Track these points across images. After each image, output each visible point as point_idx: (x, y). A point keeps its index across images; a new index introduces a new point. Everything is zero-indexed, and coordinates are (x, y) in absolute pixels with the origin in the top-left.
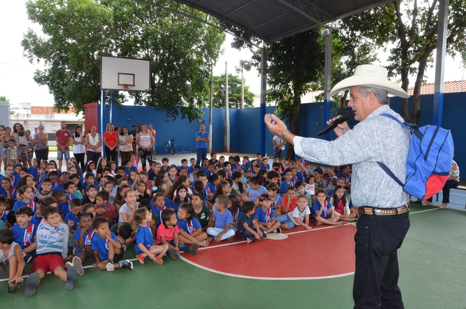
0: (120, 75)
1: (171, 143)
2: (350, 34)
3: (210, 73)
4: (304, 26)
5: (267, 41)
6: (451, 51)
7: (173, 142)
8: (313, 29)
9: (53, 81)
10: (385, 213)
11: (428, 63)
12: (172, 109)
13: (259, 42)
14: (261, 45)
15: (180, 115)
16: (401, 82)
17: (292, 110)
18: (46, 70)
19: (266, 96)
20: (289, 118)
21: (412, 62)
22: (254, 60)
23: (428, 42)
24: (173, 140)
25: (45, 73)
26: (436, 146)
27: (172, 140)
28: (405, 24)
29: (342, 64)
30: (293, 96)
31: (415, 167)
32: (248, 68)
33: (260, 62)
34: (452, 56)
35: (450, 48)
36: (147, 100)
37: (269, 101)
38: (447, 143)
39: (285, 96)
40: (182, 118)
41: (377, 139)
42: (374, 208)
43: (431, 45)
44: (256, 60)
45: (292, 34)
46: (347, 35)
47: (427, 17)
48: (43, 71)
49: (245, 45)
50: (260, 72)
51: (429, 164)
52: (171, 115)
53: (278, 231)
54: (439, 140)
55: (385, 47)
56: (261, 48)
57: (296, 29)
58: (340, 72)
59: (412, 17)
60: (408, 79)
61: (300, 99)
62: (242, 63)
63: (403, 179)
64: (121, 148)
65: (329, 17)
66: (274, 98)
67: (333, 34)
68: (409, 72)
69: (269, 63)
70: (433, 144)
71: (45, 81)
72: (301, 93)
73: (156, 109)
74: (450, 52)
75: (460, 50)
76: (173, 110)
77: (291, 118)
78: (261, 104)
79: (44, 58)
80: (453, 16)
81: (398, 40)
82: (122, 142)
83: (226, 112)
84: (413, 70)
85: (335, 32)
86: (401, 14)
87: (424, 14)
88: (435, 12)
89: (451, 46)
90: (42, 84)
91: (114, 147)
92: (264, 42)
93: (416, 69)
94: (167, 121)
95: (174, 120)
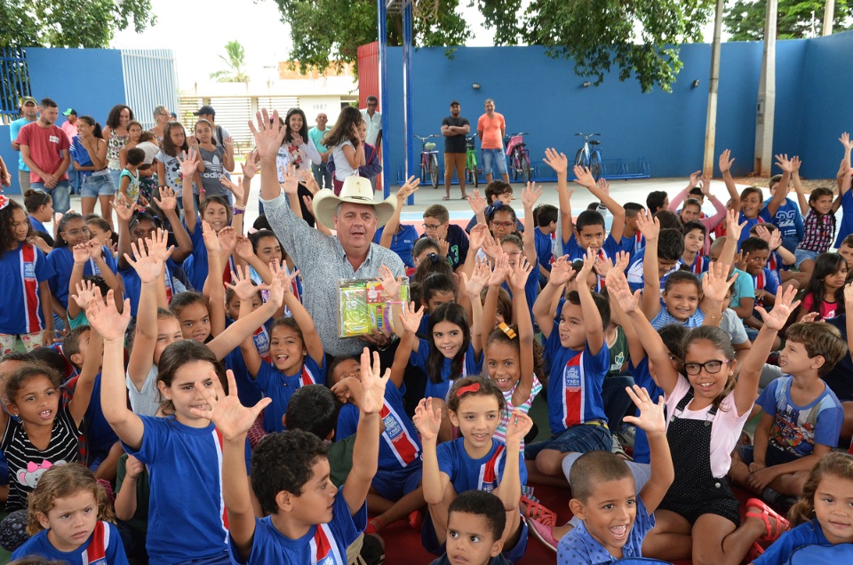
1: (591, 150)
7: (596, 147)
15: (616, 68)
24: (597, 143)
27: (592, 143)
36: (530, 30)
40: (621, 79)
52: (590, 69)
76: (596, 55)
83: (766, 52)
94: (582, 87)
95: (597, 84)
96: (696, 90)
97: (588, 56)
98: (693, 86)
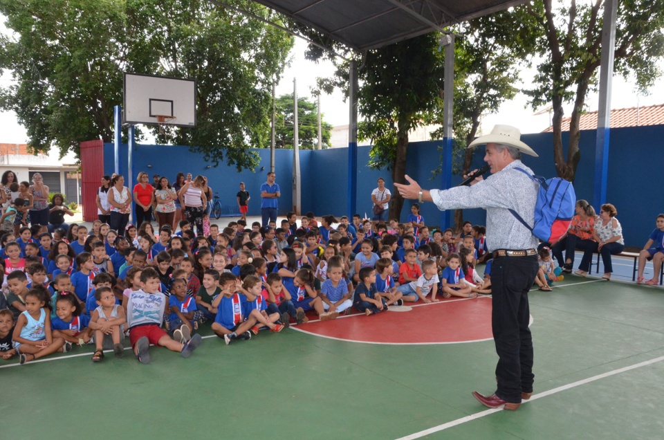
0: (152, 101)
1: (214, 201)
2: (479, 42)
3: (271, 95)
4: (413, 30)
5: (357, 50)
6: (623, 68)
7: (217, 199)
8: (427, 34)
9: (24, 105)
10: (517, 254)
11: (590, 86)
12: (215, 150)
13: (346, 51)
14: (349, 56)
15: (225, 159)
16: (553, 113)
17: (395, 152)
18: (12, 88)
19: (356, 131)
20: (390, 163)
21: (568, 83)
22: (338, 78)
23: (590, 57)
25: (10, 92)
26: (559, 195)
28: (559, 29)
29: (468, 86)
30: (397, 131)
31: (542, 214)
32: (329, 89)
33: (346, 80)
34: (624, 75)
35: (621, 64)
36: (175, 137)
37: (360, 139)
38: (568, 193)
39: (385, 130)
40: (229, 165)
41: (508, 188)
42: (506, 250)
43: (595, 60)
44: (341, 77)
45: (396, 41)
46: (476, 44)
47: (589, 19)
48: (7, 89)
49: (325, 55)
50: (347, 95)
51: (553, 211)
52: (212, 159)
53: (400, 303)
54: (561, 190)
55: (530, 62)
56: (348, 60)
57: (402, 34)
58: (465, 97)
59: (568, 19)
60: (562, 109)
61: (407, 136)
62: (321, 82)
63: (531, 224)
64: (160, 208)
65: (451, 18)
66: (368, 135)
67: (455, 42)
68: (563, 99)
69: (361, 83)
70: (557, 194)
71: (11, 103)
72: (409, 127)
73: (191, 150)
74: (621, 71)
75: (635, 67)
76: (216, 152)
77: (395, 164)
78: (350, 144)
79: (10, 68)
80: (626, 18)
81: (548, 53)
82: (161, 199)
83: (294, 155)
84: (568, 96)
85: (459, 39)
86: (554, 15)
87: (586, 15)
88: (601, 13)
89: (622, 61)
90: (5, 109)
91: (149, 206)
92: (353, 51)
93: (572, 93)
94: (207, 168)
95: (215, 166)
96: (263, 172)
97: (211, 152)
98: (262, 169)
